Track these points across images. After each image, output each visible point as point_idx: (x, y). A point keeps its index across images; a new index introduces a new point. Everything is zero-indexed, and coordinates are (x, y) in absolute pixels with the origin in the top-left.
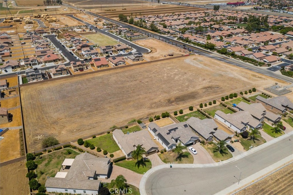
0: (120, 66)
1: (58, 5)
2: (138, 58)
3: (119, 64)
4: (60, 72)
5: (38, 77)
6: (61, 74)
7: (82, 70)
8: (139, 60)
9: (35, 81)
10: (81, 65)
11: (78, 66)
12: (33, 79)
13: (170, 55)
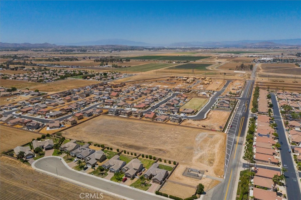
0: (158, 121)
1: (249, 70)
2: (174, 120)
3: (158, 120)
4: (124, 114)
5: (113, 113)
6: (125, 115)
7: (136, 116)
8: (175, 122)
9: (111, 115)
10: (137, 114)
11: (135, 114)
12: (111, 113)
13: (203, 126)
